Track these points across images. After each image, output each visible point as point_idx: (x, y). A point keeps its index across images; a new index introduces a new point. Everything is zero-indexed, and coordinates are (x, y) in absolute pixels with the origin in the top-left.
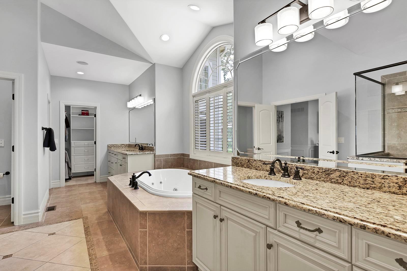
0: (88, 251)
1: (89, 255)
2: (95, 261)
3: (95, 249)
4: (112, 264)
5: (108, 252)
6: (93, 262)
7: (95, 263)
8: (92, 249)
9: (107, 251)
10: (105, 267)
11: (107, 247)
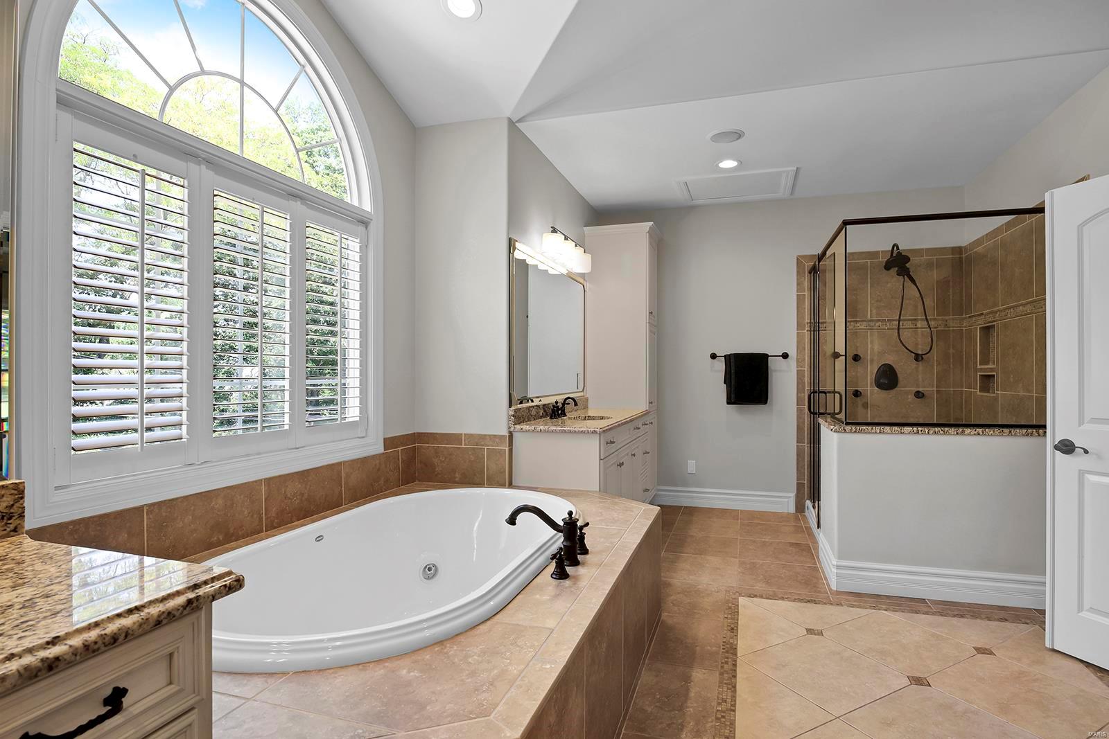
0: (735, 701)
1: (735, 687)
2: (726, 666)
3: (718, 697)
4: (697, 646)
5: (690, 677)
6: (731, 667)
7: (727, 662)
8: (726, 702)
9: (692, 678)
10: (710, 647)
11: (688, 690)
